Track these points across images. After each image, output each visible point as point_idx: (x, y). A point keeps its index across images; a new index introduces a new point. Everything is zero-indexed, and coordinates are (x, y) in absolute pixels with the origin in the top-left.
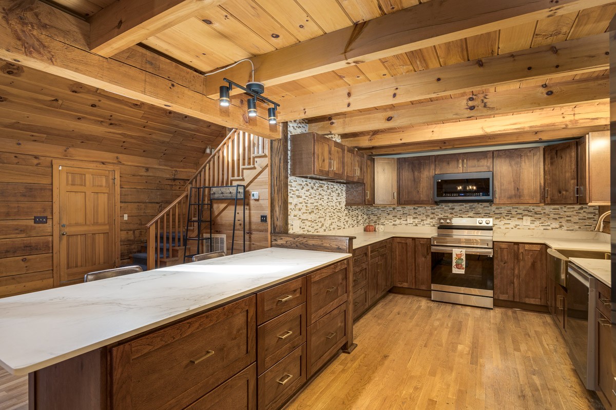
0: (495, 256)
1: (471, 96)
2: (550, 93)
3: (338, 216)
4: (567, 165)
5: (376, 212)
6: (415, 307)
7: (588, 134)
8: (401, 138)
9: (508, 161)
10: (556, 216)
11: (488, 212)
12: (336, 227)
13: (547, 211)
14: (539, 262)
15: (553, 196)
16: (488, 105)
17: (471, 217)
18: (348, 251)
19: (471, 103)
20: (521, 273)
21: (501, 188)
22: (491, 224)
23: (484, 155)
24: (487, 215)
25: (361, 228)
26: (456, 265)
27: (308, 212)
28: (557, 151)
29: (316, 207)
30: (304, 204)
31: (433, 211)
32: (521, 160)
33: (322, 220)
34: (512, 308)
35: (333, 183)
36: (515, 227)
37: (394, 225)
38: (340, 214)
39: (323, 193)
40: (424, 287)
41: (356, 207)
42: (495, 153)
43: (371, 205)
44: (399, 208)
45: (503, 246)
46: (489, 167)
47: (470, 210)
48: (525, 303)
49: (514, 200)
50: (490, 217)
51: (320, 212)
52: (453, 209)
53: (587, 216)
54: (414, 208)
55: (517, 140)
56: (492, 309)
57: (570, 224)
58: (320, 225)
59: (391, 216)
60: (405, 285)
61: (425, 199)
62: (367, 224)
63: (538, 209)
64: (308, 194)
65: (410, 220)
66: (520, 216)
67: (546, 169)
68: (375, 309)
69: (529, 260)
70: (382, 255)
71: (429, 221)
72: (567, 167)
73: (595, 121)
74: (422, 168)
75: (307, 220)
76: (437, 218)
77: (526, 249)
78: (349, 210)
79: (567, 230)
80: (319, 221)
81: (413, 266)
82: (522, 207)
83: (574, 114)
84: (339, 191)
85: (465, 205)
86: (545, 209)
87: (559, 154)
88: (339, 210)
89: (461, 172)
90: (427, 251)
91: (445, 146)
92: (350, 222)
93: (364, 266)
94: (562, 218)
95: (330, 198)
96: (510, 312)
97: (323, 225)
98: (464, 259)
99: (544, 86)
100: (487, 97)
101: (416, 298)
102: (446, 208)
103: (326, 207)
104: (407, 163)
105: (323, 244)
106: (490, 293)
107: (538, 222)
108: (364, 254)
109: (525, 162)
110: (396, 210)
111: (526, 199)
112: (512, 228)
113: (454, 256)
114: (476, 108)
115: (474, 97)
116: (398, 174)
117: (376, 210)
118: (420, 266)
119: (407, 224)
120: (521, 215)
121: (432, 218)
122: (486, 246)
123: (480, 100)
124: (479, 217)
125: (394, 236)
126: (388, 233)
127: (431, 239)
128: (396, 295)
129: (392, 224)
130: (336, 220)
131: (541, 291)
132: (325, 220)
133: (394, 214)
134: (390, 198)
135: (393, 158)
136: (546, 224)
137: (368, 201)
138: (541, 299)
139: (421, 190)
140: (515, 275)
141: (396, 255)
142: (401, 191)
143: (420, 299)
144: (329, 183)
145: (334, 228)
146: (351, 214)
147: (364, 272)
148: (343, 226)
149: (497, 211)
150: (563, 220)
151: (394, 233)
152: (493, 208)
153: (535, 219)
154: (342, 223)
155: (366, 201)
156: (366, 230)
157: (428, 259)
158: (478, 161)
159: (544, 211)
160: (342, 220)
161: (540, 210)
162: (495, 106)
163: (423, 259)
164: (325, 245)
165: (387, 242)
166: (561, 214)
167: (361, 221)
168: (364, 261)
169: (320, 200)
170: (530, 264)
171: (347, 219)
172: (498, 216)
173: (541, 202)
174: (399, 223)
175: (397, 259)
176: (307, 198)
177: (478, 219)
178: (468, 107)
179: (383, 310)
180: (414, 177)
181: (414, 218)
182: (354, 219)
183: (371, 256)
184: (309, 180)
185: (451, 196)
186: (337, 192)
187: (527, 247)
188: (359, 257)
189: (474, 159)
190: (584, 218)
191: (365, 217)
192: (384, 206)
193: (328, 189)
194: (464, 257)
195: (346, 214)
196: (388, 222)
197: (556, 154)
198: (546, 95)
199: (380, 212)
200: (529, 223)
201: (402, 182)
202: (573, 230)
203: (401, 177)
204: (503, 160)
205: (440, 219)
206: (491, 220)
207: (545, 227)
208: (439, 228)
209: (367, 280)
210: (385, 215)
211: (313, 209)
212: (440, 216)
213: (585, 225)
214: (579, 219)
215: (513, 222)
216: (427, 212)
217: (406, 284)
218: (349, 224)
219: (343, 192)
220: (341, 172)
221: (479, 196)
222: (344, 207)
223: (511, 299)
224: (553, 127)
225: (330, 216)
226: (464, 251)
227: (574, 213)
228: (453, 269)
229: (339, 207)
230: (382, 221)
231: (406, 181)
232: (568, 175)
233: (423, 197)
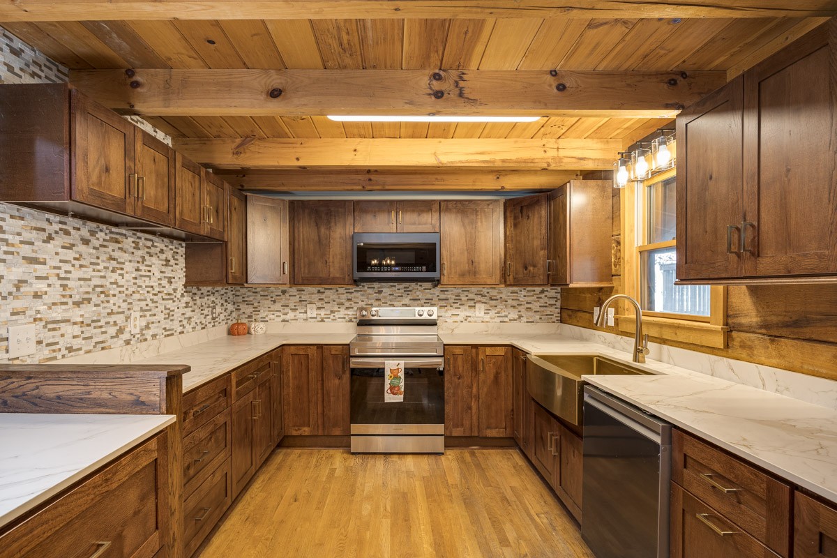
0: (447, 367)
1: (437, 71)
2: (561, 88)
3: (166, 309)
4: (535, 229)
5: (251, 298)
6: (325, 472)
7: (569, 182)
8: (298, 156)
9: (459, 216)
10: (515, 303)
11: (430, 297)
12: (159, 331)
13: (503, 296)
14: (503, 373)
15: (516, 274)
16: (466, 91)
17: (405, 305)
18: (164, 407)
19: (437, 85)
20: (481, 391)
21: (450, 259)
22: (435, 317)
23: (426, 206)
24: (429, 302)
25: (222, 329)
26: (391, 388)
27: (70, 301)
28: (522, 207)
29: (100, 289)
30: (53, 280)
31: (349, 296)
32: (477, 218)
33: (120, 319)
34: (468, 446)
35: (150, 237)
36: (466, 320)
37: (284, 321)
38: (170, 304)
39: (124, 257)
40: (337, 432)
41: (210, 288)
42: (442, 204)
43: (241, 285)
44: (293, 291)
45: (458, 351)
46: (434, 227)
47: (405, 295)
48: (486, 438)
49: (468, 279)
50: (433, 305)
51: (112, 300)
52: (380, 292)
53: (548, 303)
54: (319, 292)
55: (473, 185)
56: (443, 454)
57: (530, 314)
58: (112, 331)
59: (278, 306)
60: (306, 431)
61: (338, 275)
62: (235, 321)
63: (494, 293)
64: (69, 255)
65: (312, 312)
66: (471, 303)
67: (508, 233)
68: (247, 496)
69: (491, 370)
70: (262, 385)
71: (343, 312)
72: (535, 232)
73: (582, 161)
74: (333, 220)
75: (68, 321)
76: (355, 308)
77: (487, 354)
78: (195, 294)
79: (527, 322)
80: (107, 323)
81: (320, 395)
82: (474, 289)
83: (558, 148)
84: (169, 255)
85: (398, 287)
86: (501, 293)
87: (524, 213)
88: (169, 294)
89: (395, 231)
90: (343, 367)
91: (370, 185)
92: (197, 318)
93: (221, 419)
94: (521, 305)
95: (142, 268)
96: (466, 454)
97: (121, 331)
98: (403, 377)
99: (553, 73)
100: (465, 77)
101: (324, 451)
102: (370, 291)
103: (131, 290)
104: (307, 211)
105: (89, 393)
106: (439, 428)
107: (494, 312)
108: (221, 392)
109: (481, 222)
110: (287, 295)
111: (484, 277)
112: (462, 322)
113: (387, 373)
114: (445, 95)
115: (442, 73)
116: (292, 230)
117: (251, 294)
118: (332, 394)
119: (306, 320)
120: (473, 302)
121: (347, 308)
122: (435, 354)
123: (452, 82)
124: (418, 305)
125: (285, 342)
126: (274, 336)
127: (349, 345)
128: (289, 450)
129: (281, 319)
130: (161, 317)
131: (506, 417)
132: (127, 318)
133: (283, 302)
134: (278, 273)
135: (283, 200)
136: (503, 315)
137: (235, 278)
138: (505, 428)
139: (331, 259)
140: (473, 395)
141: (288, 377)
142: (296, 261)
143: (332, 451)
144: (139, 234)
145: (154, 336)
146: (199, 302)
147: (220, 435)
148: (180, 329)
149: (442, 296)
150: (522, 308)
151: (285, 336)
152: (437, 291)
153: (491, 306)
154: (176, 323)
155: (230, 276)
156: (231, 332)
157: (344, 381)
158: (419, 215)
159: (501, 296)
160: (177, 315)
161: (496, 294)
162: (477, 97)
163: (337, 381)
164: (95, 395)
165: (271, 356)
166: (521, 299)
167: (222, 317)
168: (221, 409)
169: (113, 271)
170: (492, 377)
171: (189, 314)
172: (444, 303)
173: (501, 283)
174: (293, 317)
175: (291, 385)
176: (67, 267)
177: (417, 309)
178: (431, 92)
179: (264, 495)
180: (319, 236)
181: (319, 308)
182: (205, 312)
183: (237, 393)
184: (72, 222)
185: (380, 271)
186: (163, 256)
187: (489, 351)
188: (208, 403)
189: (413, 211)
190: (545, 305)
191: (230, 307)
192: (267, 287)
193: (137, 248)
194: (402, 375)
195: (187, 303)
196: (273, 317)
197: (521, 212)
198: (556, 90)
199: (259, 297)
200: (482, 314)
201: (299, 245)
202: (533, 322)
203: (296, 235)
204: (453, 216)
205: (362, 309)
206: (435, 309)
207: (501, 319)
208: (359, 324)
209: (228, 447)
210: (267, 303)
211: (88, 293)
212: (361, 304)
213: (547, 315)
214: (540, 306)
215: (463, 313)
216: (339, 298)
217: (306, 429)
218: (193, 324)
219: (178, 257)
220: (163, 208)
221: (421, 271)
222: (181, 289)
223: (467, 434)
224: (532, 165)
225: (142, 310)
226: (402, 363)
227: (535, 297)
228: (386, 394)
229: (169, 289)
230: (262, 314)
231: (306, 243)
232: (536, 243)
233: (335, 272)
